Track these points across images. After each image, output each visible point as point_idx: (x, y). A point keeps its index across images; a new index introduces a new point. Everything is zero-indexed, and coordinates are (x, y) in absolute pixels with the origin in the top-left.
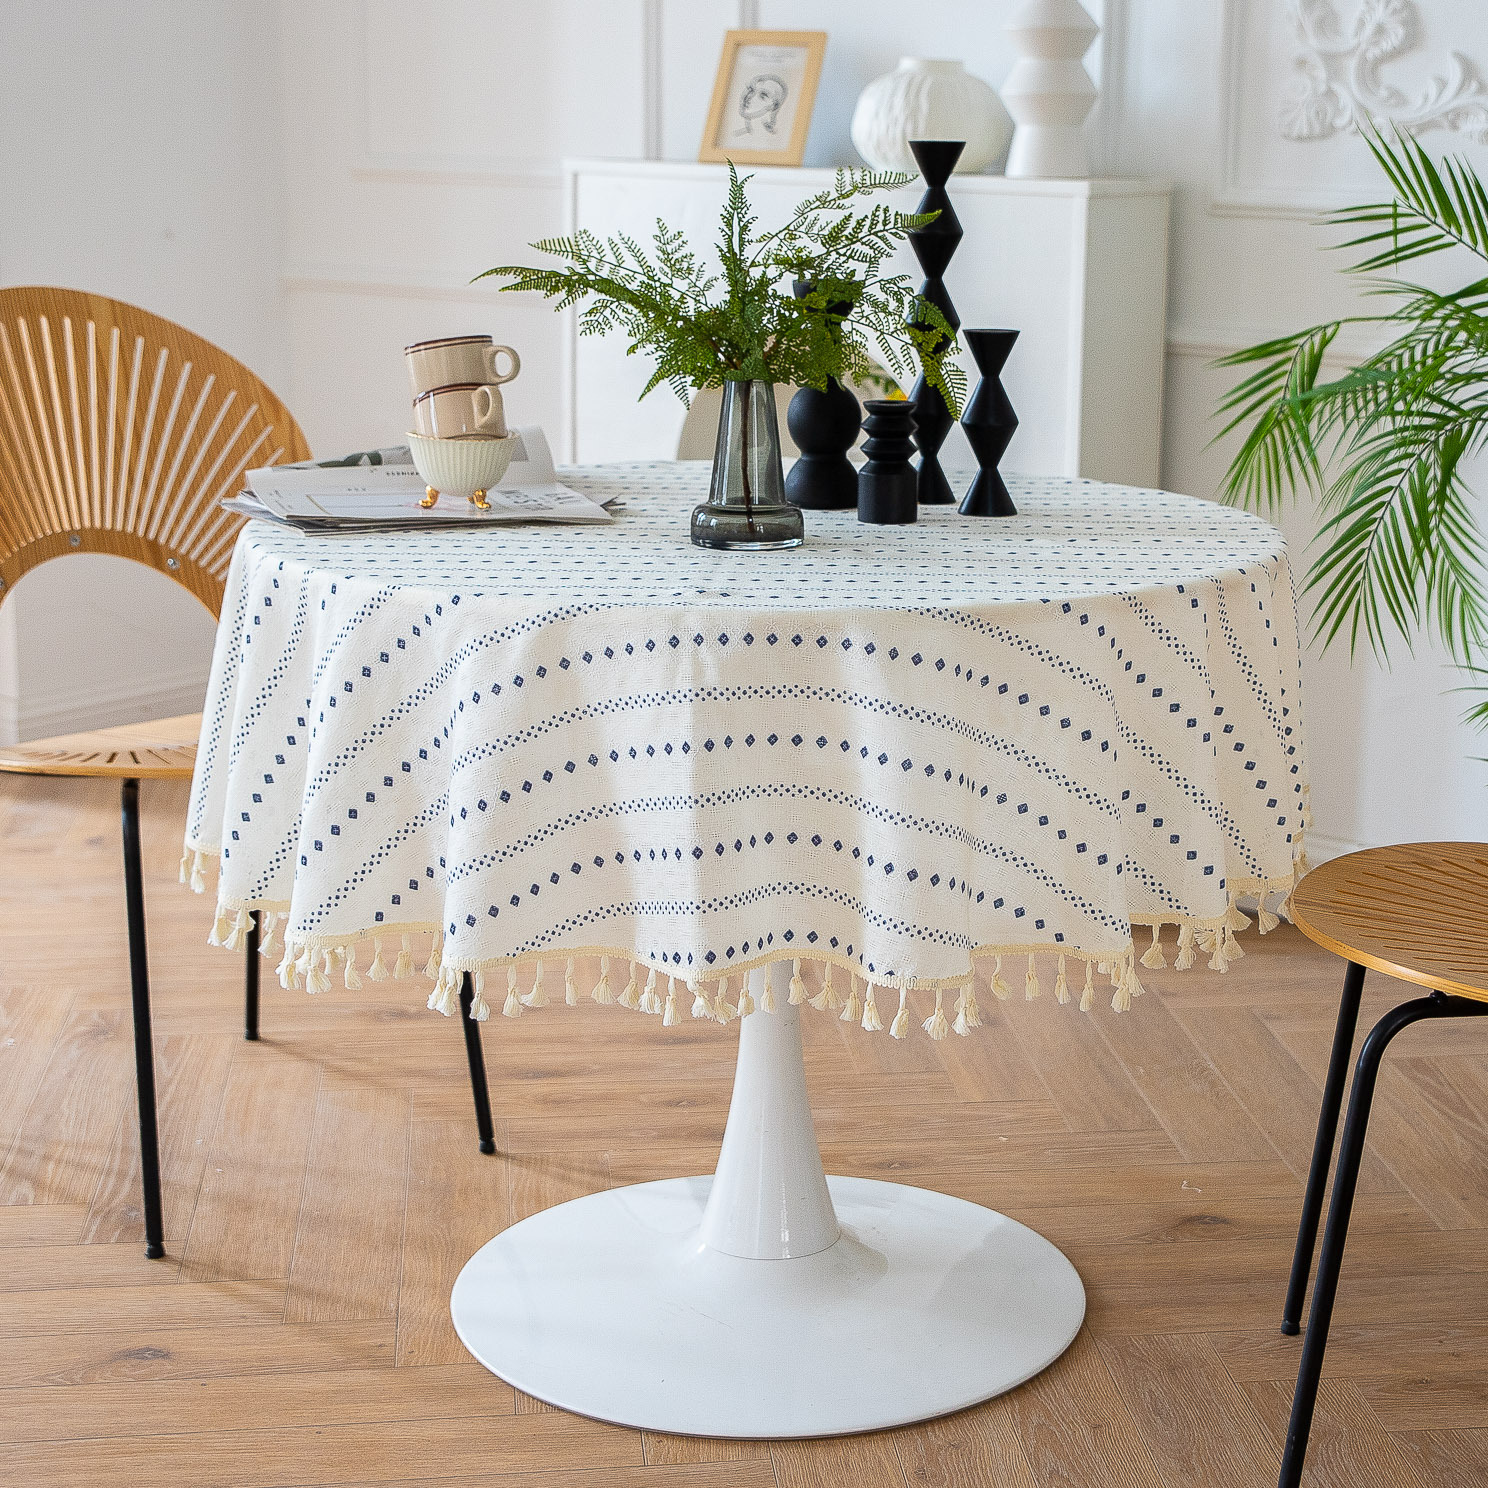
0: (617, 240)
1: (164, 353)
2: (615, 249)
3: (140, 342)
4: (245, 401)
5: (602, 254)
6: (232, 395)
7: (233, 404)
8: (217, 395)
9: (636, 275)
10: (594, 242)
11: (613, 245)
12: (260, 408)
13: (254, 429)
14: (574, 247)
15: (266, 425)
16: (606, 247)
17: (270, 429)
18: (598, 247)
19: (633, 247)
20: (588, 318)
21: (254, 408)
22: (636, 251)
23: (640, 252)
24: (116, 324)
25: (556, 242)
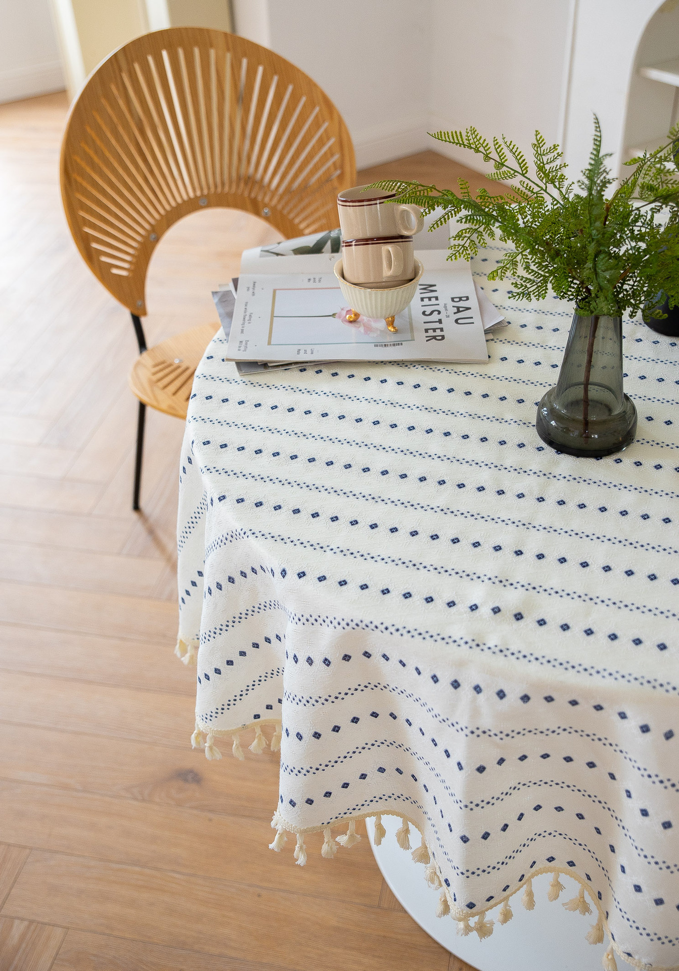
0: (500, 141)
1: (260, 70)
2: (498, 150)
3: (245, 62)
4: (311, 104)
5: (488, 152)
6: (304, 99)
7: (304, 105)
8: (295, 99)
9: (516, 174)
10: (481, 141)
11: (497, 146)
12: (320, 110)
13: (317, 124)
14: (464, 140)
15: (324, 121)
16: (491, 145)
17: (326, 125)
18: (484, 145)
19: (514, 151)
20: (456, 242)
21: (317, 109)
22: (516, 154)
23: (521, 155)
24: (228, 50)
25: (450, 134)
